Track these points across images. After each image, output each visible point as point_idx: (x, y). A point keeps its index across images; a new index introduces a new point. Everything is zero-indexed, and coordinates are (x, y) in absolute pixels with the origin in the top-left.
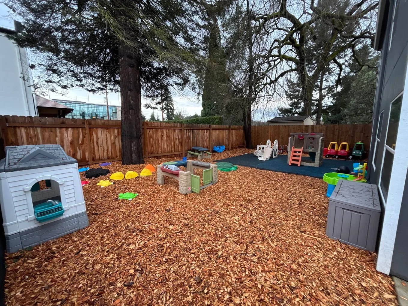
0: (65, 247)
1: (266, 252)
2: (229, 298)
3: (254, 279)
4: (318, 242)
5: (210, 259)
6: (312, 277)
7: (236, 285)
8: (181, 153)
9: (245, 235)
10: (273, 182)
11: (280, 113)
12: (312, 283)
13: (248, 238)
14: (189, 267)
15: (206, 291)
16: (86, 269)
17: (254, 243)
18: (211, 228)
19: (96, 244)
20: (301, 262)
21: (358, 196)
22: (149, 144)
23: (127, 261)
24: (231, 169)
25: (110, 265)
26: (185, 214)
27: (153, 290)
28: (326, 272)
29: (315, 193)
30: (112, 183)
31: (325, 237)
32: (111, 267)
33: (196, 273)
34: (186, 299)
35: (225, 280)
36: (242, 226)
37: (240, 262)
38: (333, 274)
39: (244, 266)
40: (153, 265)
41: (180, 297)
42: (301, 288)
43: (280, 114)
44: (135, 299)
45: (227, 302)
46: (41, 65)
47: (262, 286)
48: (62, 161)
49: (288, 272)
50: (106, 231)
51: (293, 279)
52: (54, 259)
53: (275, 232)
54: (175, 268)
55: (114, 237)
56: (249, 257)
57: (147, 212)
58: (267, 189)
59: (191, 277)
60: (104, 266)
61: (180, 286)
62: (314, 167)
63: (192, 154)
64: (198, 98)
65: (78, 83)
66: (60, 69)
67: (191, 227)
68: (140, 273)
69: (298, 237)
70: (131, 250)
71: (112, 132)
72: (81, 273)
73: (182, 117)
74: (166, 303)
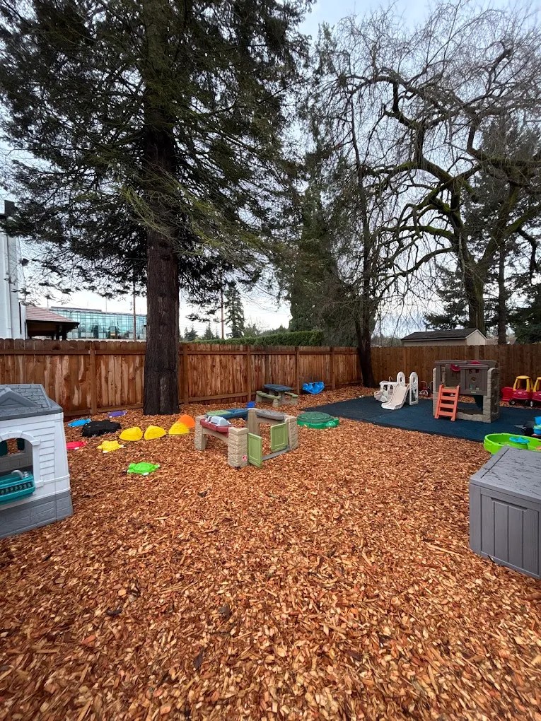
0: (31, 548)
1: (353, 572)
2: (270, 646)
3: (320, 618)
4: (451, 560)
5: (254, 580)
6: (425, 621)
7: (286, 626)
8: (245, 394)
9: (322, 541)
10: (397, 449)
11: (428, 323)
12: (421, 632)
13: (327, 546)
14: (215, 591)
15: (233, 632)
16: (55, 584)
17: (335, 557)
18: (267, 528)
19: (76, 546)
20: (413, 594)
21: (525, 477)
22: (190, 381)
23: (119, 575)
24: (327, 425)
25: (92, 581)
26: (229, 501)
27: (149, 625)
28: (454, 615)
29: (471, 471)
30: (122, 446)
31: (468, 553)
32: (93, 584)
33: (224, 601)
34: (197, 642)
35: (270, 617)
36: (322, 526)
37: (302, 588)
38: (466, 618)
39: (309, 594)
40: (158, 585)
41: (189, 639)
42: (399, 639)
43: (428, 325)
44: (117, 636)
45: (265, 653)
46: (35, 261)
47: (331, 630)
48: (41, 410)
49: (384, 610)
50: (96, 525)
51: (389, 622)
52: (11, 566)
53: (378, 539)
54: (192, 590)
55: (106, 535)
56: (320, 579)
57: (168, 496)
58: (384, 461)
59: (213, 608)
60: (83, 582)
61: (192, 620)
62: (482, 423)
63: (263, 397)
64: (278, 302)
65: (87, 284)
66: (62, 265)
67: (235, 525)
68: (135, 596)
69: (419, 549)
70: (129, 558)
71: (131, 361)
72: (46, 590)
73: (258, 332)
74: (165, 647)
